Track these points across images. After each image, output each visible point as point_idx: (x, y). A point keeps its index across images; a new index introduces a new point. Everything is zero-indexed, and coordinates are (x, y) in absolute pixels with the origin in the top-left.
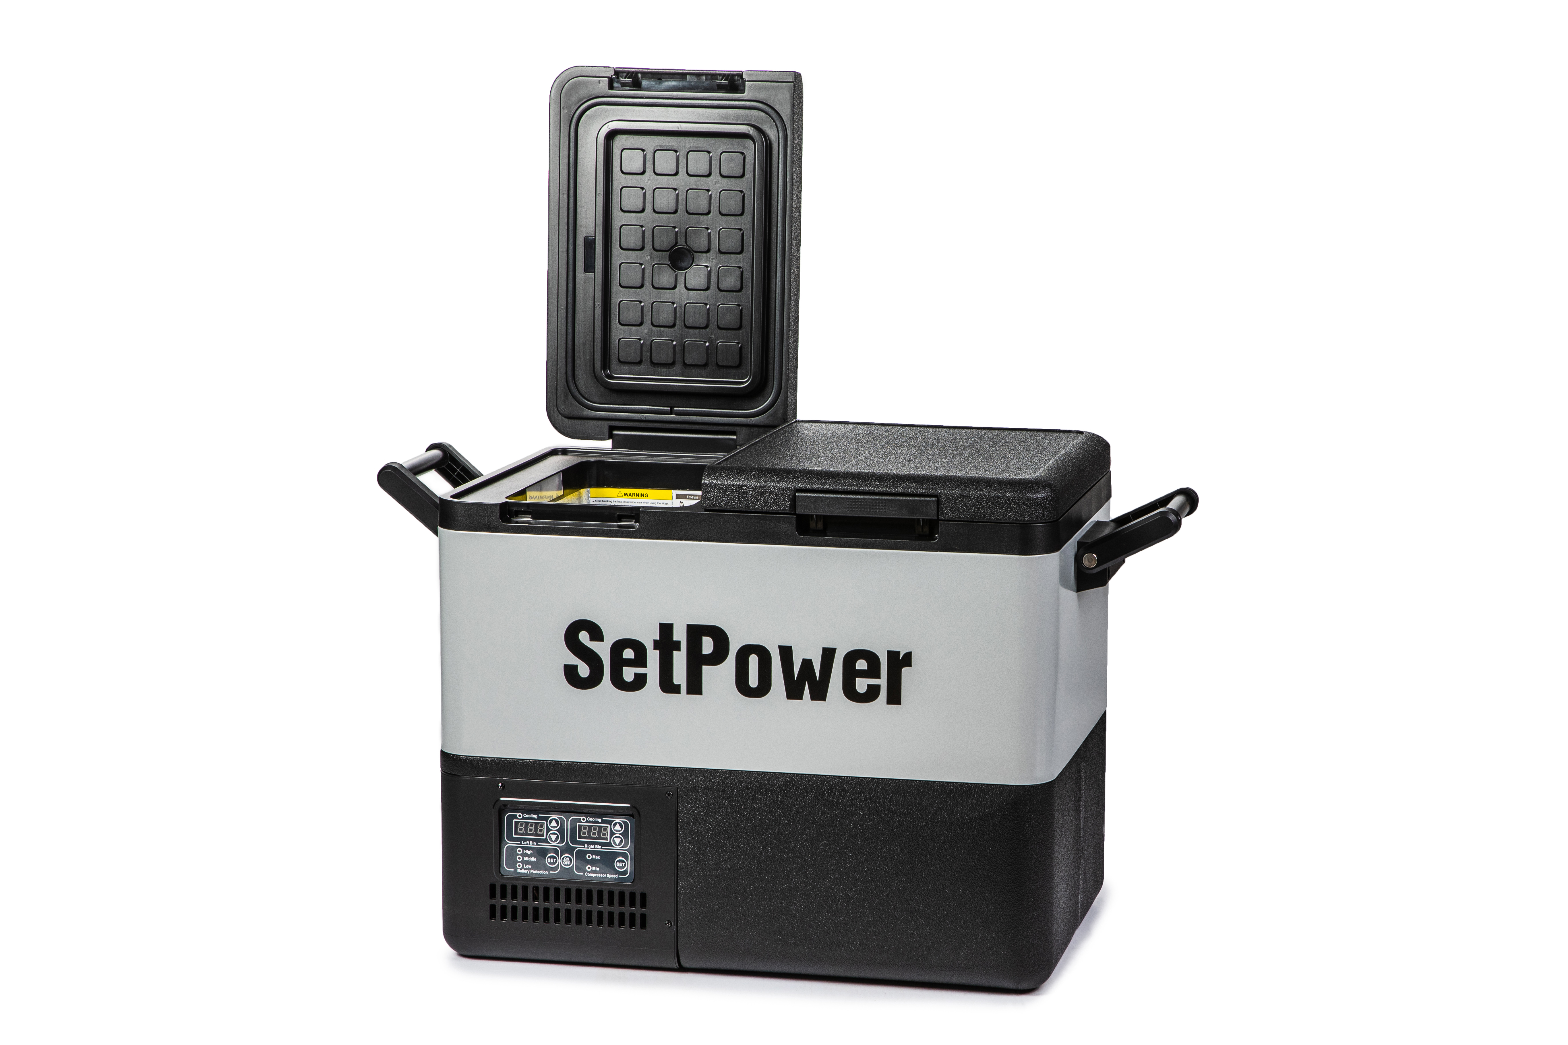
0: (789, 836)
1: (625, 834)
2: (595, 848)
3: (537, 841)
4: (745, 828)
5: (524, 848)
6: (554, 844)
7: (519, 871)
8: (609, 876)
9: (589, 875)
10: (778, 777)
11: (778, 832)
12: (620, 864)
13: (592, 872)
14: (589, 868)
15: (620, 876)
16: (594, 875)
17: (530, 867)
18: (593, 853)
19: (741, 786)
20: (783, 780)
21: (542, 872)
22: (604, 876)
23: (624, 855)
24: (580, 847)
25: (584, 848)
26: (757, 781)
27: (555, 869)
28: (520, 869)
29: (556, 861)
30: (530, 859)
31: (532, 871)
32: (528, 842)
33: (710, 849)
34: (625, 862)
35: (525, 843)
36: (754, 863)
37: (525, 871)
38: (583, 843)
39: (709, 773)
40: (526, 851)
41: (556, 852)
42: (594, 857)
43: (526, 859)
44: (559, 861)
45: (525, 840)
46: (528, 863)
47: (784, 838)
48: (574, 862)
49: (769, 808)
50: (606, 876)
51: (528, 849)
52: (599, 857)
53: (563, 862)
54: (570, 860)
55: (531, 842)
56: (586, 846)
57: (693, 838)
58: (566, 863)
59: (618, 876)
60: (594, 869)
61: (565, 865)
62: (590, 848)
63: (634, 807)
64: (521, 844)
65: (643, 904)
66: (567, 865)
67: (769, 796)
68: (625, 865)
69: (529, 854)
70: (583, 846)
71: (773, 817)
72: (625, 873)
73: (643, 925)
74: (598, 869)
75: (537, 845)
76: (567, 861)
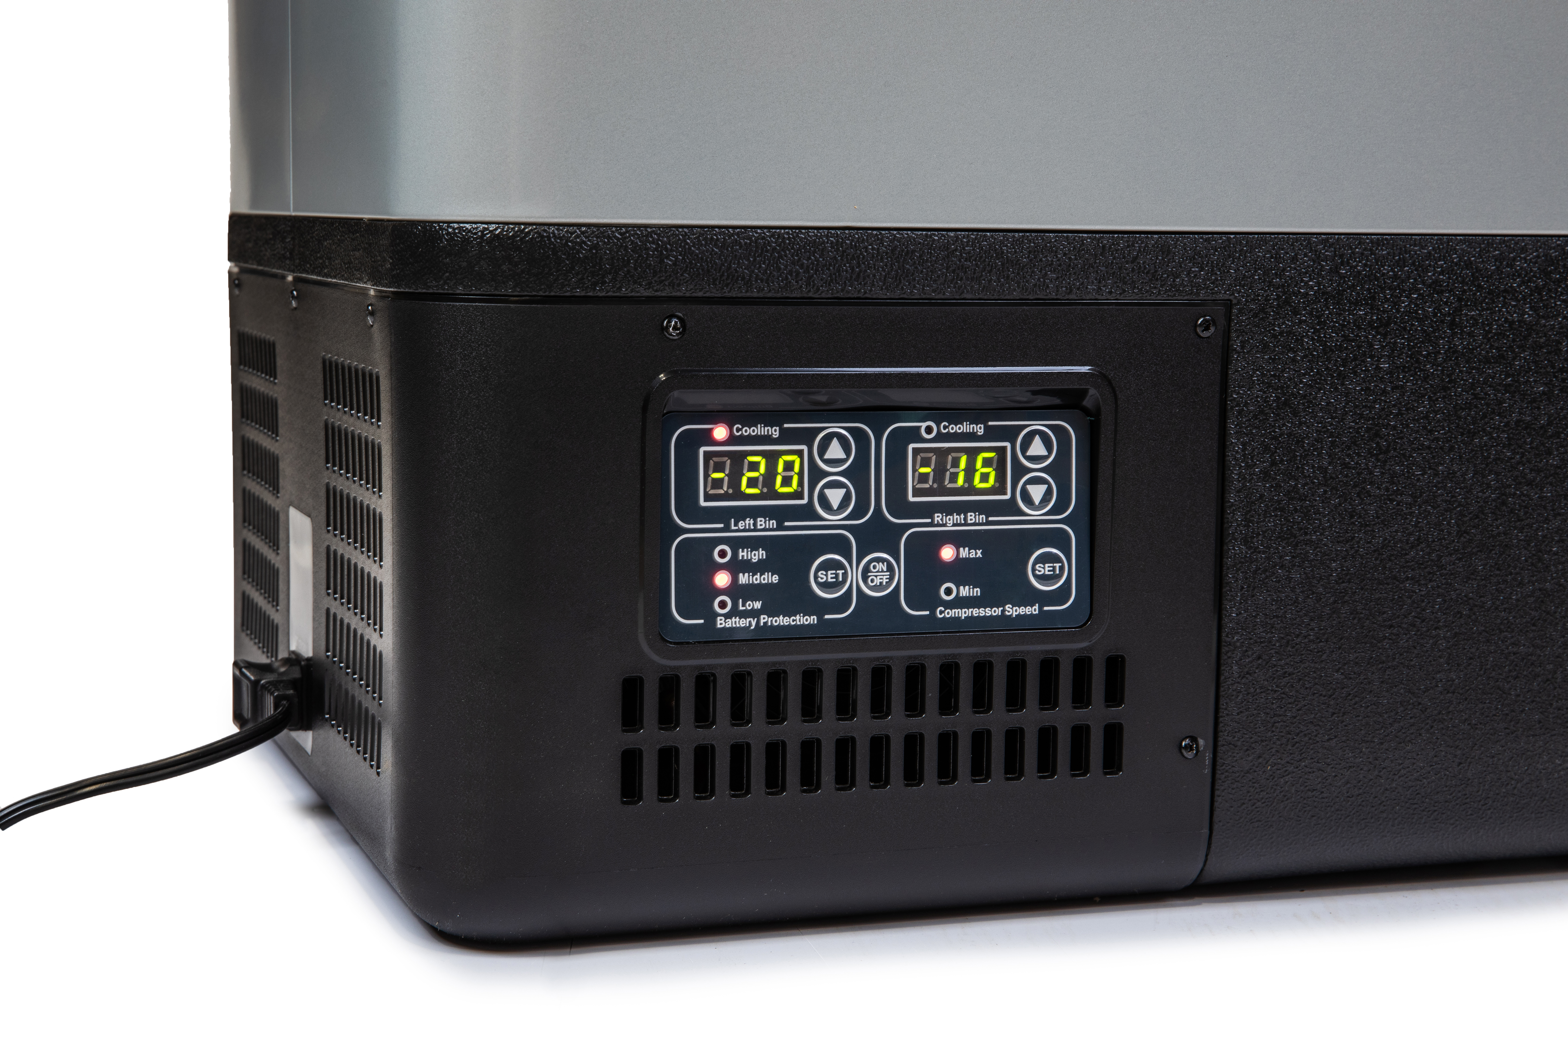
0: (1546, 431)
1: (1058, 470)
2: (966, 524)
3: (780, 515)
4: (1426, 417)
5: (736, 544)
6: (833, 519)
7: (721, 623)
8: (1012, 611)
9: (951, 613)
10: (1524, 250)
11: (1518, 422)
12: (1045, 569)
13: (961, 602)
14: (948, 591)
15: (1046, 608)
16: (963, 613)
17: (758, 605)
18: (958, 539)
19: (1423, 283)
20: (1538, 257)
21: (801, 620)
22: (997, 611)
23: (1059, 539)
24: (919, 525)
25: (931, 524)
26: (1469, 265)
27: (842, 603)
28: (727, 616)
29: (845, 575)
30: (758, 579)
31: (764, 619)
32: (749, 522)
33: (1325, 492)
34: (1058, 560)
35: (741, 525)
36: (1449, 524)
37: (742, 623)
38: (928, 510)
39: (1331, 245)
40: (743, 554)
41: (842, 546)
42: (964, 553)
43: (743, 579)
44: (854, 575)
45: (741, 514)
46: (750, 592)
47: (1532, 442)
48: (900, 575)
49: (1497, 348)
50: (1003, 611)
51: (753, 543)
52: (979, 552)
53: (865, 578)
54: (890, 568)
55: (761, 522)
56: (938, 517)
57: (1273, 463)
58: (877, 581)
59: (1040, 608)
60: (965, 591)
61: (874, 588)
62: (950, 523)
63: (1104, 376)
64: (727, 529)
65: (1114, 696)
66: (880, 587)
67: (1500, 311)
68: (1062, 569)
69: (755, 559)
70: (929, 520)
71: (1507, 376)
72: (1062, 594)
73: (1112, 762)
74: (977, 592)
75: (780, 527)
76: (879, 575)
